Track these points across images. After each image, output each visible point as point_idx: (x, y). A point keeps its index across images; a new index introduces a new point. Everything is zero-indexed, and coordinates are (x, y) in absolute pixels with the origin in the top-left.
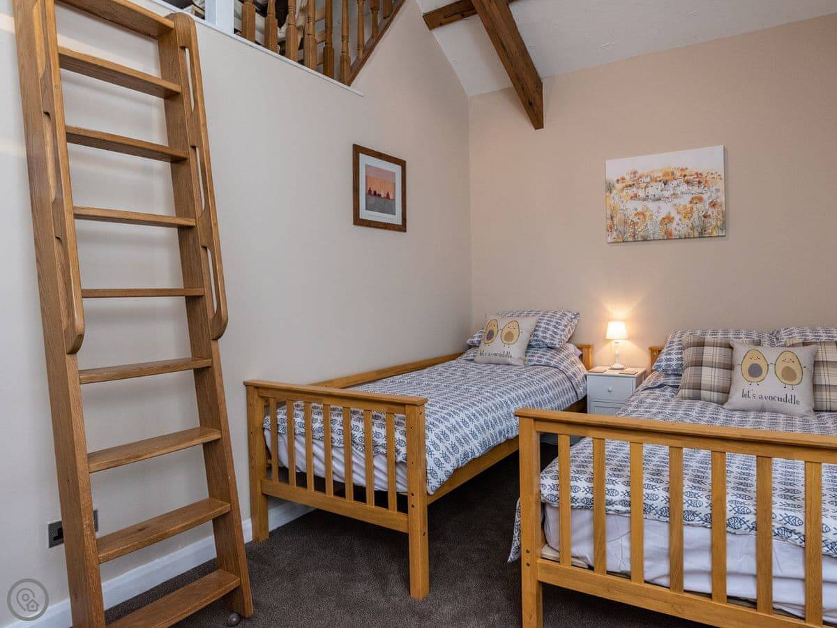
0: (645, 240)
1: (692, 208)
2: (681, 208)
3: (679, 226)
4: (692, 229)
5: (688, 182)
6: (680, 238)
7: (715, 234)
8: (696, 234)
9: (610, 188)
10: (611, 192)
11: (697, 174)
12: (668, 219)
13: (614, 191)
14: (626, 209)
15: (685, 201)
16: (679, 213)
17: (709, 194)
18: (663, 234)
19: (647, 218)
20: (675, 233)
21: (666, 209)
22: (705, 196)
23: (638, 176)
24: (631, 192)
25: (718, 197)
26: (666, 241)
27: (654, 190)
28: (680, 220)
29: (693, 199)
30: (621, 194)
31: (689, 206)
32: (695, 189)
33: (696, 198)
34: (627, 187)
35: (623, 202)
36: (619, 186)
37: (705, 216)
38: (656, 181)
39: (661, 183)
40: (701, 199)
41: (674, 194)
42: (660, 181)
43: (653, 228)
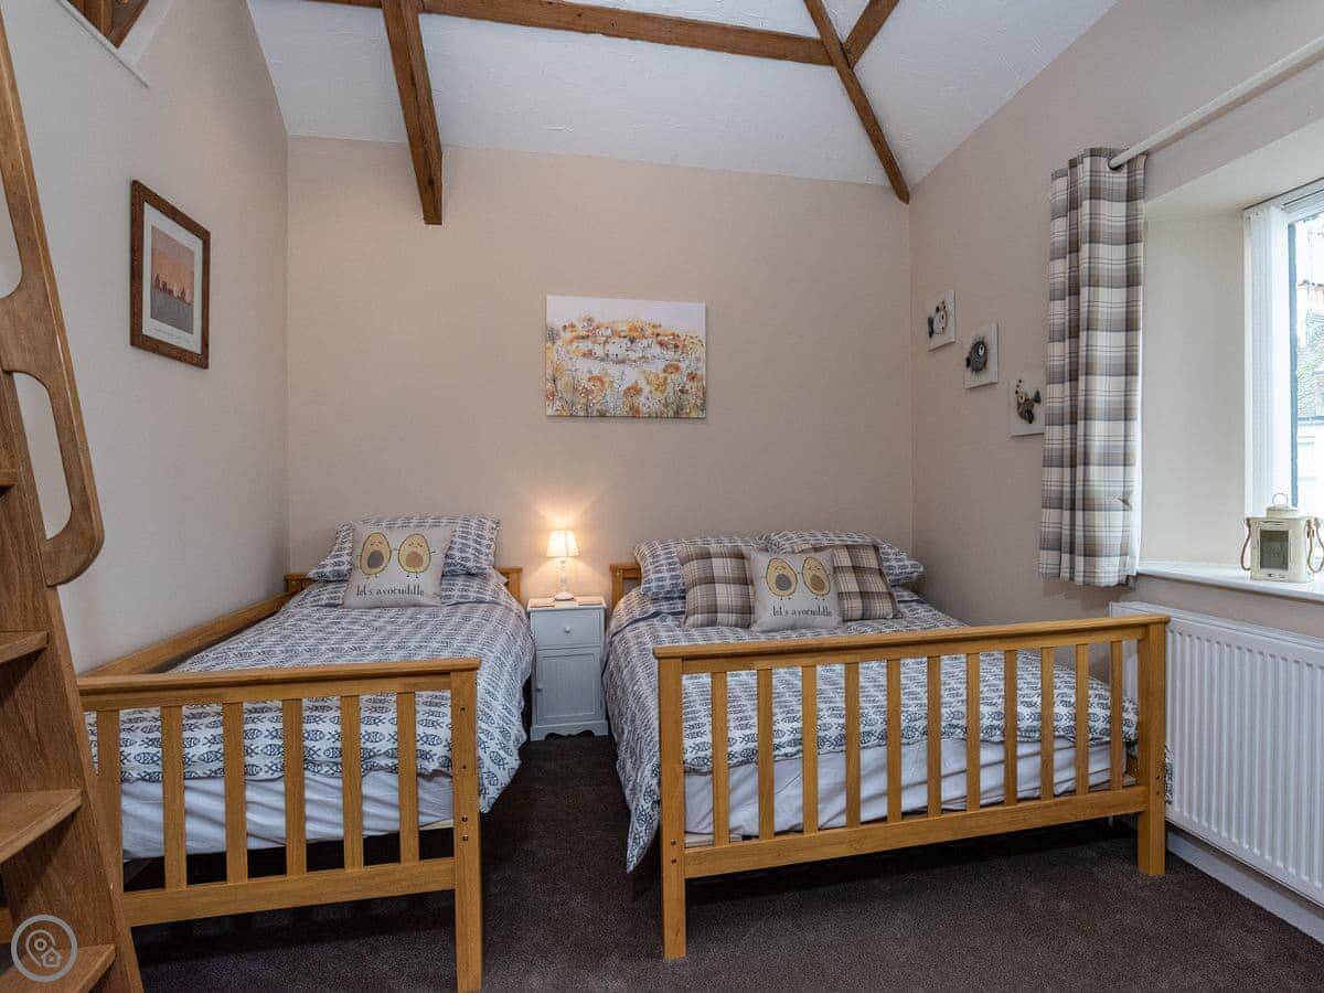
0: (602, 415)
1: (666, 379)
2: (652, 377)
3: (649, 401)
4: (666, 405)
5: (661, 344)
6: (650, 417)
7: (693, 415)
8: (671, 414)
9: (552, 336)
10: (554, 343)
11: (673, 334)
12: (634, 390)
13: (559, 343)
14: (576, 370)
15: (657, 368)
16: (648, 383)
17: (687, 362)
18: (628, 409)
19: (606, 386)
20: (644, 410)
21: (632, 376)
22: (683, 365)
23: (594, 325)
24: (584, 346)
25: (697, 369)
26: (629, 420)
27: (615, 348)
28: (651, 392)
29: (667, 366)
30: (569, 348)
31: (662, 375)
32: (671, 354)
33: (671, 366)
34: (578, 338)
35: (571, 359)
36: (567, 335)
37: (682, 391)
38: (620, 337)
39: (626, 341)
40: (677, 369)
41: (643, 357)
42: (625, 337)
43: (613, 400)
